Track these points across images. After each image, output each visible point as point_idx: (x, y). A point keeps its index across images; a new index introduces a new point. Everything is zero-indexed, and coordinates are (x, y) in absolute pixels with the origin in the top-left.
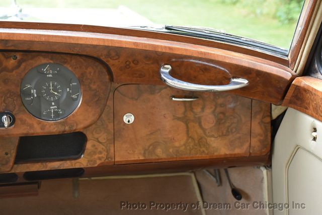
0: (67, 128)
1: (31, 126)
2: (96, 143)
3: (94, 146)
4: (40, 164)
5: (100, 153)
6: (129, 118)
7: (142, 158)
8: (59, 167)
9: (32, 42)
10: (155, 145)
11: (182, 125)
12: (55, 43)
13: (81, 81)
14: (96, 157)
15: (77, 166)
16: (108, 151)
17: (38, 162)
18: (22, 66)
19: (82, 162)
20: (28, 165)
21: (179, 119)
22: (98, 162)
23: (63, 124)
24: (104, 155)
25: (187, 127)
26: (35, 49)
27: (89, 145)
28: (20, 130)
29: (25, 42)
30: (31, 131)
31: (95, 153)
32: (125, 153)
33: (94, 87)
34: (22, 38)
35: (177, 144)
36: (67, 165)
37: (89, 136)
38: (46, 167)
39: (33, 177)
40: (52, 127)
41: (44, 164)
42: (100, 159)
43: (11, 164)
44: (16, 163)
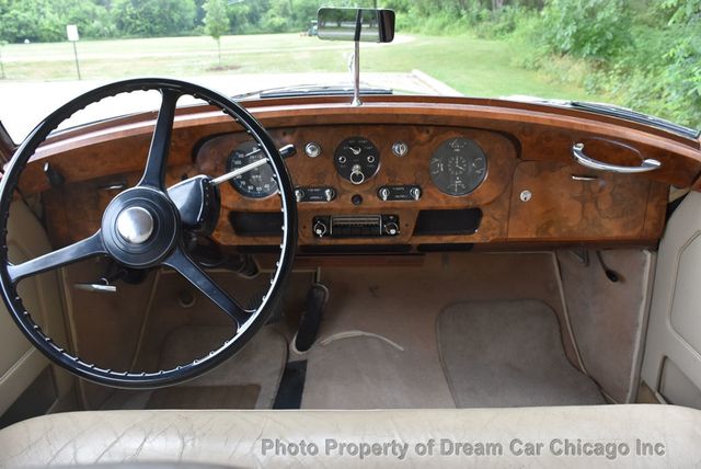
0: (471, 203)
1: (437, 200)
2: (491, 219)
3: (488, 222)
4: (435, 237)
5: (494, 229)
6: (525, 196)
7: (534, 236)
8: (453, 241)
9: (451, 117)
10: (549, 224)
11: (579, 205)
12: (472, 118)
13: (487, 157)
14: (489, 233)
15: (471, 241)
16: (502, 228)
17: (433, 235)
18: (434, 140)
19: (476, 237)
20: (425, 237)
21: (575, 198)
22: (491, 238)
23: (468, 199)
24: (497, 231)
25: (583, 206)
26: (452, 124)
27: (484, 221)
28: (427, 204)
29: (444, 117)
30: (437, 205)
31: (489, 230)
32: (518, 231)
33: (500, 162)
34: (442, 113)
35: (571, 224)
36: (462, 239)
37: (485, 211)
38: (441, 241)
39: (424, 249)
40: (456, 201)
41: (440, 237)
42: (493, 235)
43: (410, 235)
44: (414, 234)
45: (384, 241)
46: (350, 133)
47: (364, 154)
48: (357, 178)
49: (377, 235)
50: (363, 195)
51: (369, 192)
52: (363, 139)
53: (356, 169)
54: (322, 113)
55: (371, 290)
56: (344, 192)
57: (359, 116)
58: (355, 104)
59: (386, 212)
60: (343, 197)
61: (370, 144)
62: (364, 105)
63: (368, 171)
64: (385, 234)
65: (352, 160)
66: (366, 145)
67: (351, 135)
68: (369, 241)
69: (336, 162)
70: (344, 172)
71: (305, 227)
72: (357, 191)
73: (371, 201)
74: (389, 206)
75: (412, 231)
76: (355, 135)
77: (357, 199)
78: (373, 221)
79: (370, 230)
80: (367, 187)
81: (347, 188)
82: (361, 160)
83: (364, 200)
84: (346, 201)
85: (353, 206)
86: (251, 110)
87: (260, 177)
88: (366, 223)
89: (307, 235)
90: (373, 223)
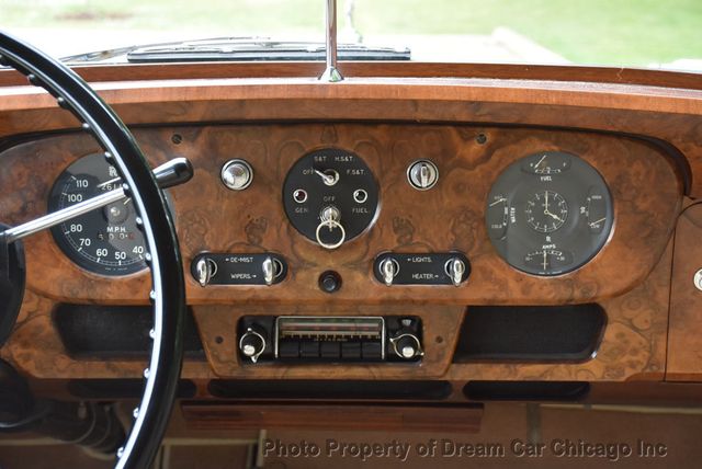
0: (577, 294)
1: (503, 285)
2: (626, 330)
3: (621, 335)
4: (502, 366)
5: (635, 352)
8: (542, 375)
9: (530, 107)
12: (580, 109)
13: (613, 193)
14: (624, 360)
15: (581, 378)
16: (652, 350)
17: (498, 361)
18: (495, 158)
19: (592, 370)
20: (480, 365)
22: (629, 373)
23: (569, 283)
24: (642, 357)
26: (533, 122)
27: (610, 334)
28: (479, 294)
29: (516, 106)
30: (502, 296)
31: (622, 351)
32: (691, 358)
33: (642, 205)
34: (511, 98)
36: (562, 373)
37: (612, 312)
38: (516, 374)
39: (479, 392)
40: (545, 289)
41: (512, 367)
42: (632, 365)
43: (447, 361)
44: (455, 360)
45: (389, 372)
46: (316, 140)
47: (347, 183)
48: (330, 235)
49: (375, 360)
50: (342, 272)
51: (355, 265)
52: (348, 154)
53: (329, 217)
54: (255, 96)
56: (303, 264)
57: (336, 102)
58: (327, 78)
59: (397, 311)
60: (302, 275)
61: (358, 163)
62: (348, 81)
63: (353, 221)
64: (394, 359)
65: (321, 197)
66: (350, 165)
67: (319, 145)
68: (358, 372)
69: (286, 201)
70: (303, 222)
71: (219, 340)
72: (331, 264)
73: (359, 284)
74: (397, 296)
75: (449, 352)
76: (330, 145)
77: (331, 279)
79: (358, 349)
80: (354, 256)
81: (311, 257)
82: (340, 198)
83: (345, 284)
84: (307, 284)
85: (321, 295)
86: (96, 86)
87: (123, 229)
88: (352, 334)
89: (223, 358)
90: (369, 334)
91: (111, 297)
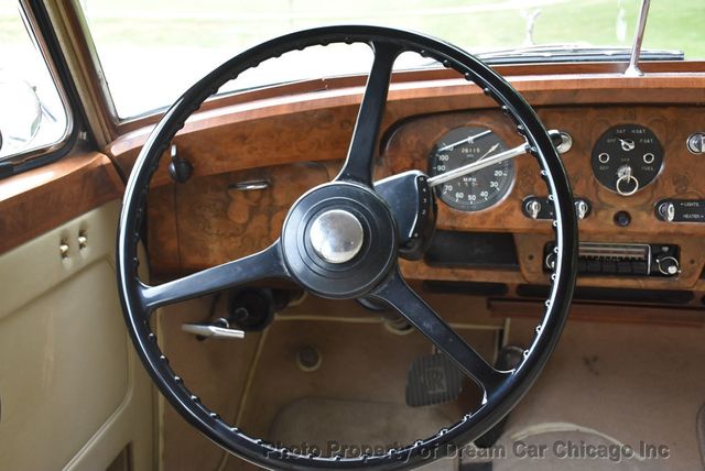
43: (695, 277)
44: (702, 277)
45: (653, 283)
46: (620, 119)
47: (640, 149)
48: (627, 186)
49: (643, 275)
50: (632, 212)
51: (642, 208)
52: (642, 128)
53: (625, 173)
55: (587, 362)
56: (603, 206)
58: (632, 73)
59: (662, 240)
60: (602, 214)
61: (649, 134)
62: (647, 75)
63: (644, 176)
65: (619, 159)
66: (643, 136)
67: (622, 122)
68: (629, 283)
69: (594, 163)
70: (608, 178)
71: (531, 258)
72: (624, 206)
73: (645, 222)
75: (700, 271)
76: (630, 122)
77: (622, 217)
78: (636, 253)
79: (631, 267)
80: (641, 201)
81: (610, 201)
82: (633, 159)
83: (633, 220)
84: (606, 220)
85: (616, 228)
87: (474, 180)
88: (624, 256)
89: (533, 269)
90: (637, 256)
91: (466, 226)
